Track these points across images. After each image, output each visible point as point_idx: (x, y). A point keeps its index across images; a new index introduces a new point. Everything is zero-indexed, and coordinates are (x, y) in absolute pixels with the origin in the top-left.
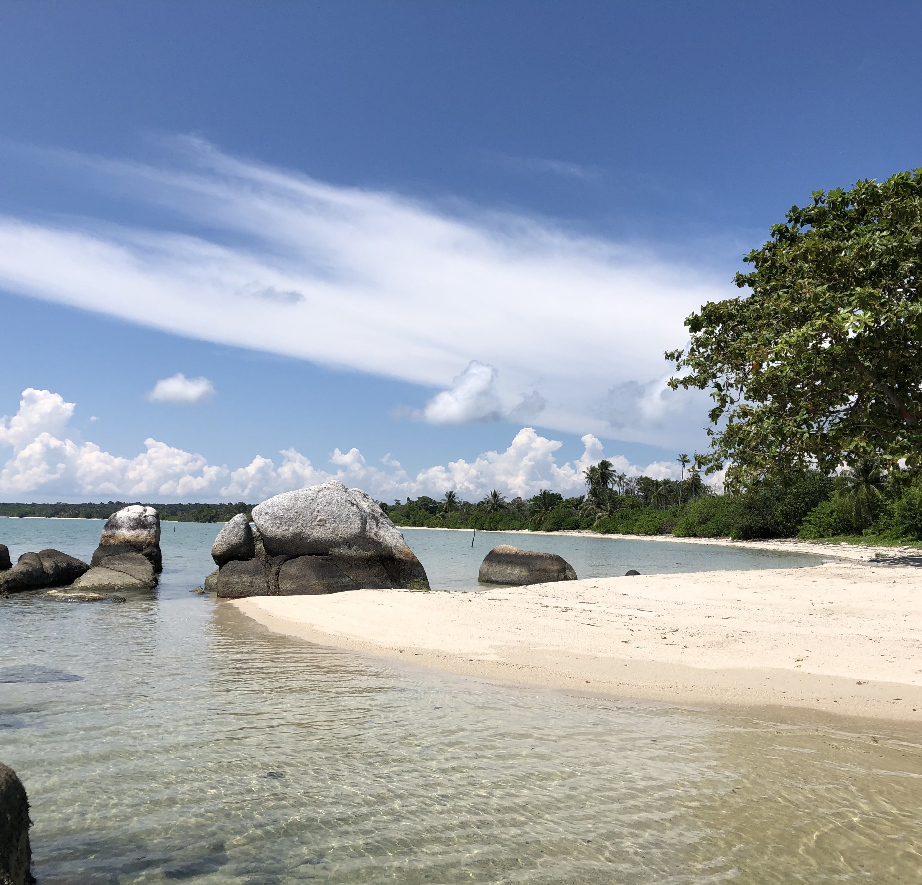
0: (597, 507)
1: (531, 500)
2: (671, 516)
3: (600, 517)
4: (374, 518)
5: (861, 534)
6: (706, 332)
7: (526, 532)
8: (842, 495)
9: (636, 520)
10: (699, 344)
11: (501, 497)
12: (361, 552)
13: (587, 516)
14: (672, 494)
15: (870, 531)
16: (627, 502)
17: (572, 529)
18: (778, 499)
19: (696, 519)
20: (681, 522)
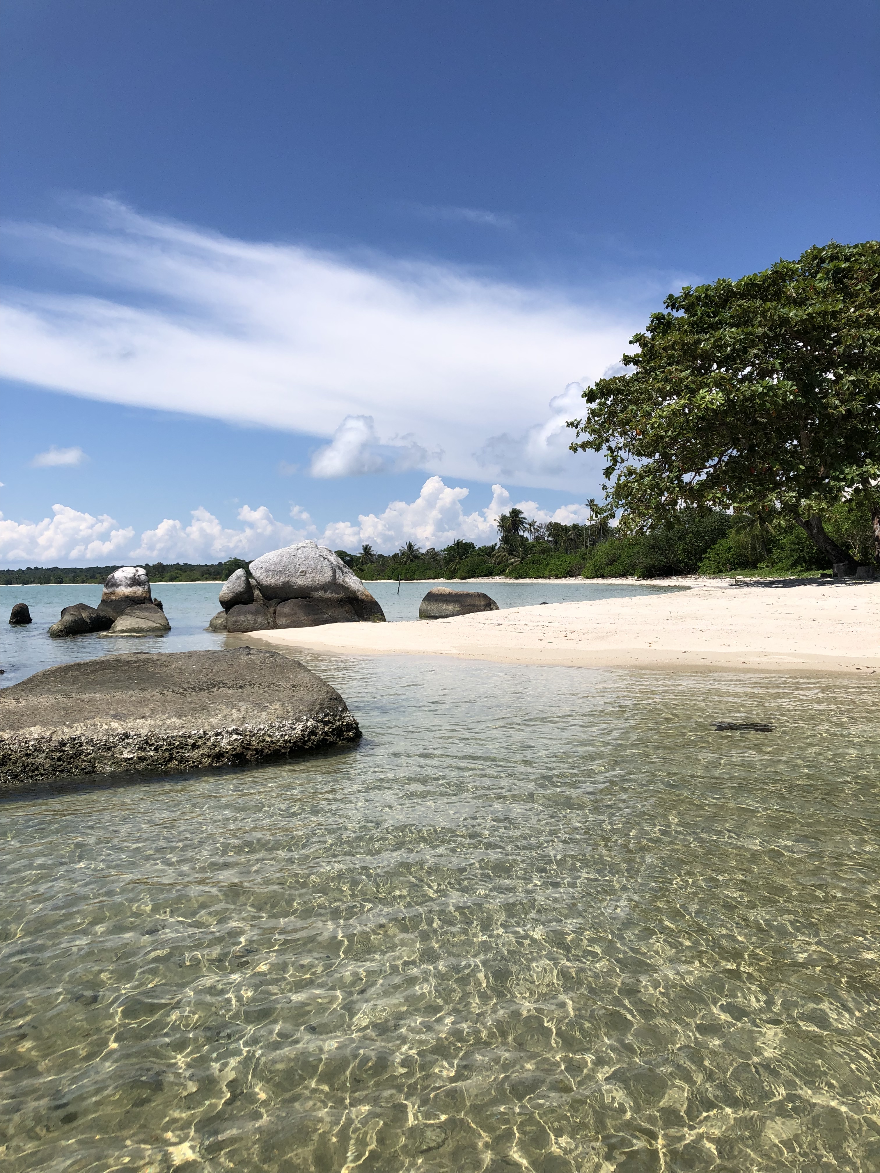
0: (509, 554)
1: (445, 550)
2: (579, 560)
3: (512, 564)
4: (340, 568)
5: (756, 568)
6: (599, 404)
7: (442, 580)
8: (738, 532)
9: (547, 564)
10: (594, 413)
11: (415, 548)
12: (334, 595)
13: (500, 563)
14: (581, 538)
15: (764, 565)
16: (538, 548)
17: (486, 575)
18: (680, 538)
19: (604, 561)
20: (589, 563)
